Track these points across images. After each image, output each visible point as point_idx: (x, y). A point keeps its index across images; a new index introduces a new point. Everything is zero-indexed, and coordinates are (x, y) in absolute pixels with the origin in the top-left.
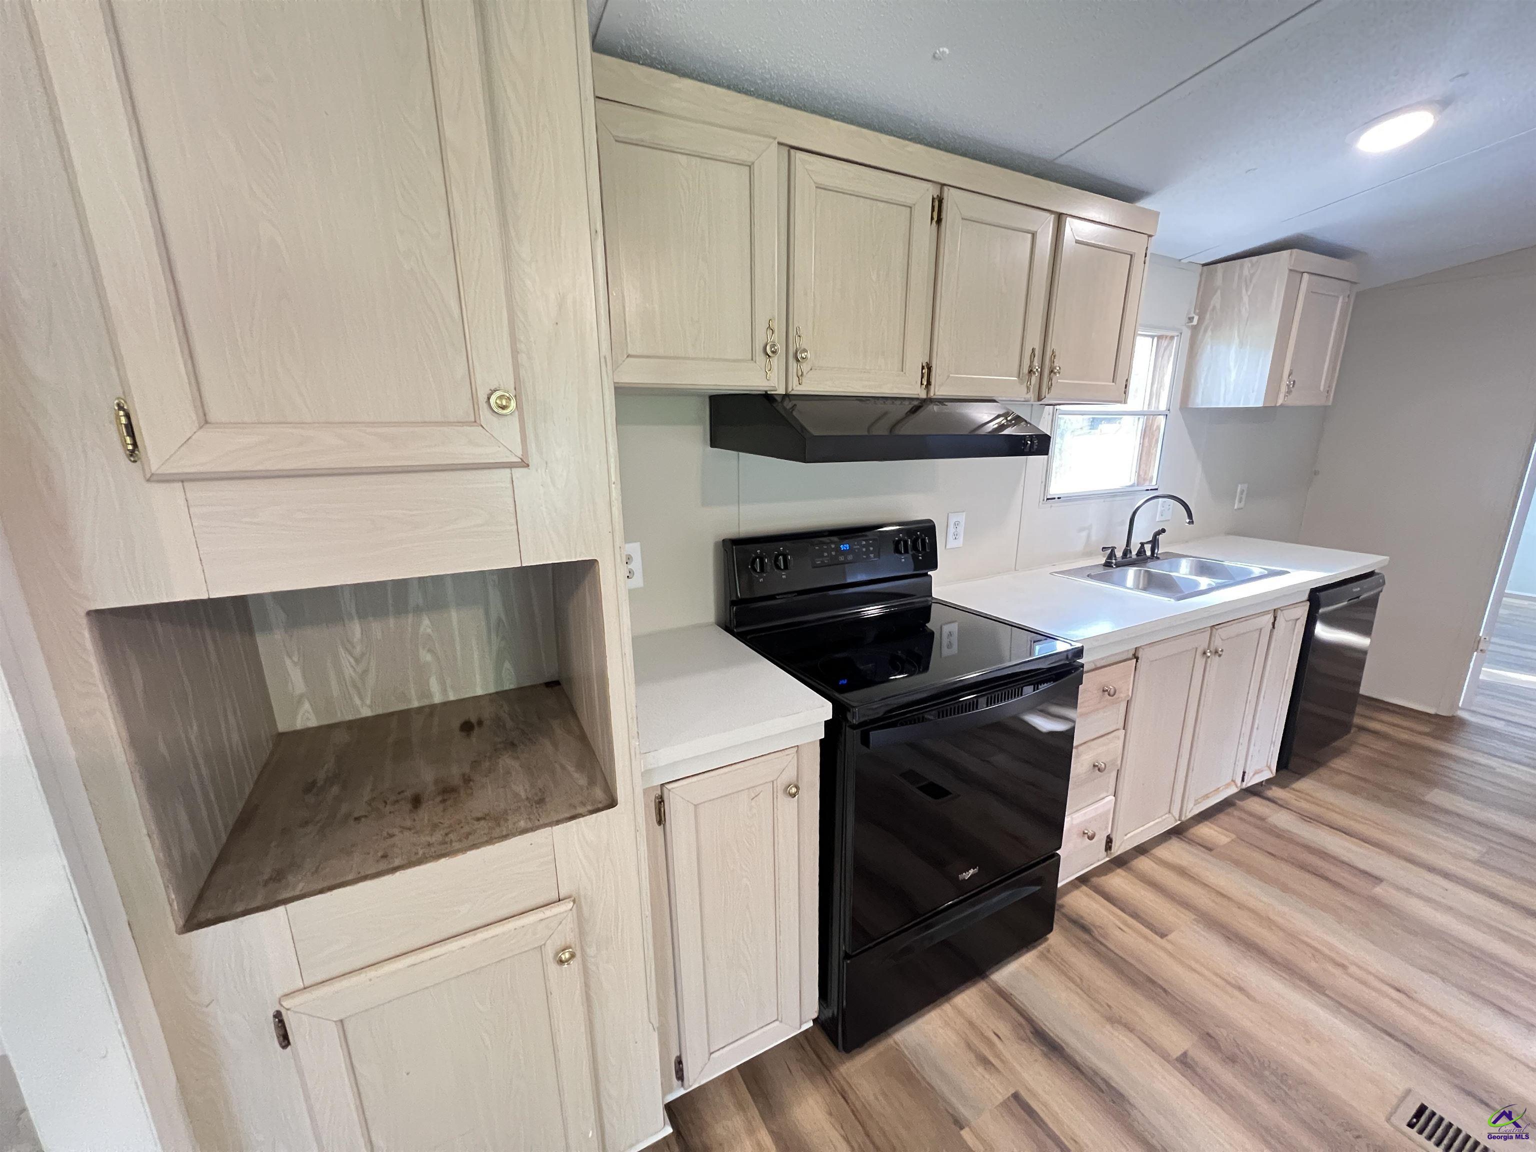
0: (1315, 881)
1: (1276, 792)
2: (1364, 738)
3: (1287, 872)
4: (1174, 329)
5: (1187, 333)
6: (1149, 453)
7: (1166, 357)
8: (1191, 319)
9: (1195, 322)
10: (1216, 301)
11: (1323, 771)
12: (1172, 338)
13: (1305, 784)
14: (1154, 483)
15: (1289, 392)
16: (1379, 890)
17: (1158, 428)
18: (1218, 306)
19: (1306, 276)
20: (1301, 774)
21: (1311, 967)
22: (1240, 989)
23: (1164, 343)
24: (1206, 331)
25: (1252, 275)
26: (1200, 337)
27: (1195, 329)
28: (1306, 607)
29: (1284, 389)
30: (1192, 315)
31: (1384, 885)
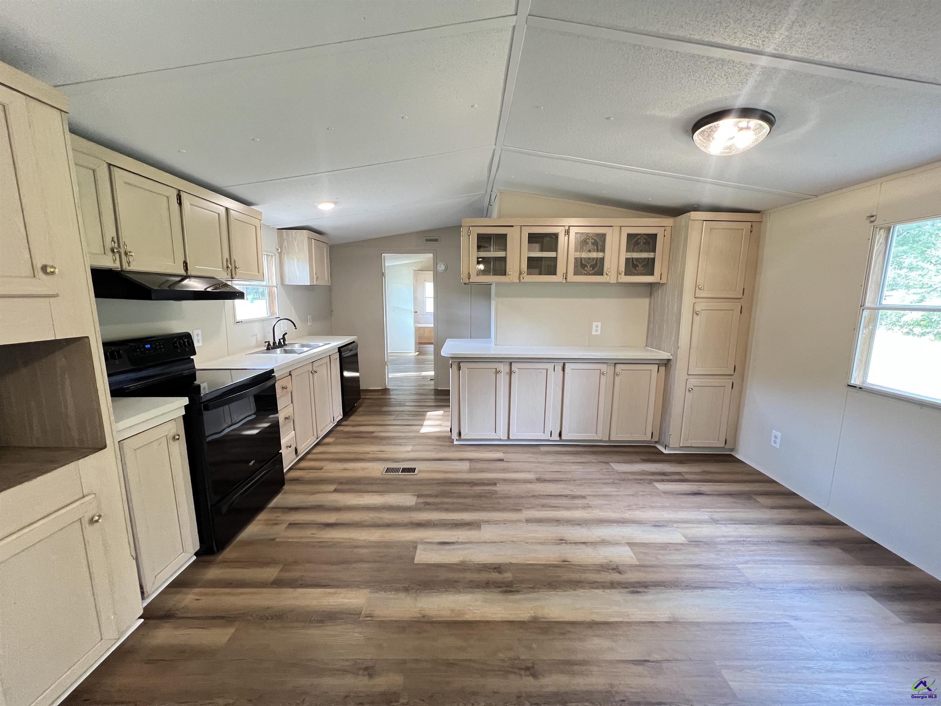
0: (359, 439)
1: (345, 423)
2: (366, 401)
3: (351, 440)
4: (272, 253)
5: (277, 255)
6: (273, 303)
7: (271, 263)
8: (278, 249)
9: (279, 251)
10: (285, 243)
11: (356, 413)
12: (272, 256)
13: (352, 418)
14: (278, 315)
15: (317, 280)
16: (374, 434)
17: (274, 292)
18: (286, 245)
19: (313, 240)
20: (350, 415)
21: (362, 456)
22: (345, 470)
23: (270, 258)
24: (284, 255)
25: (296, 237)
26: (283, 256)
27: (280, 254)
28: (338, 354)
29: (315, 279)
30: (278, 248)
31: (375, 433)
